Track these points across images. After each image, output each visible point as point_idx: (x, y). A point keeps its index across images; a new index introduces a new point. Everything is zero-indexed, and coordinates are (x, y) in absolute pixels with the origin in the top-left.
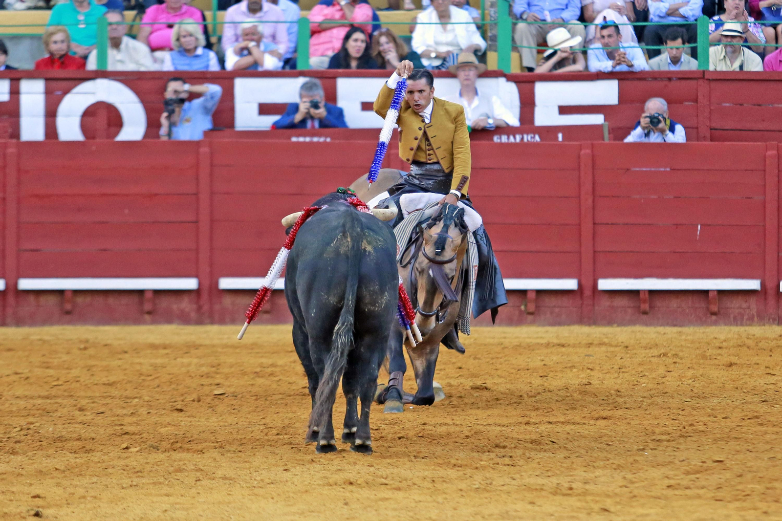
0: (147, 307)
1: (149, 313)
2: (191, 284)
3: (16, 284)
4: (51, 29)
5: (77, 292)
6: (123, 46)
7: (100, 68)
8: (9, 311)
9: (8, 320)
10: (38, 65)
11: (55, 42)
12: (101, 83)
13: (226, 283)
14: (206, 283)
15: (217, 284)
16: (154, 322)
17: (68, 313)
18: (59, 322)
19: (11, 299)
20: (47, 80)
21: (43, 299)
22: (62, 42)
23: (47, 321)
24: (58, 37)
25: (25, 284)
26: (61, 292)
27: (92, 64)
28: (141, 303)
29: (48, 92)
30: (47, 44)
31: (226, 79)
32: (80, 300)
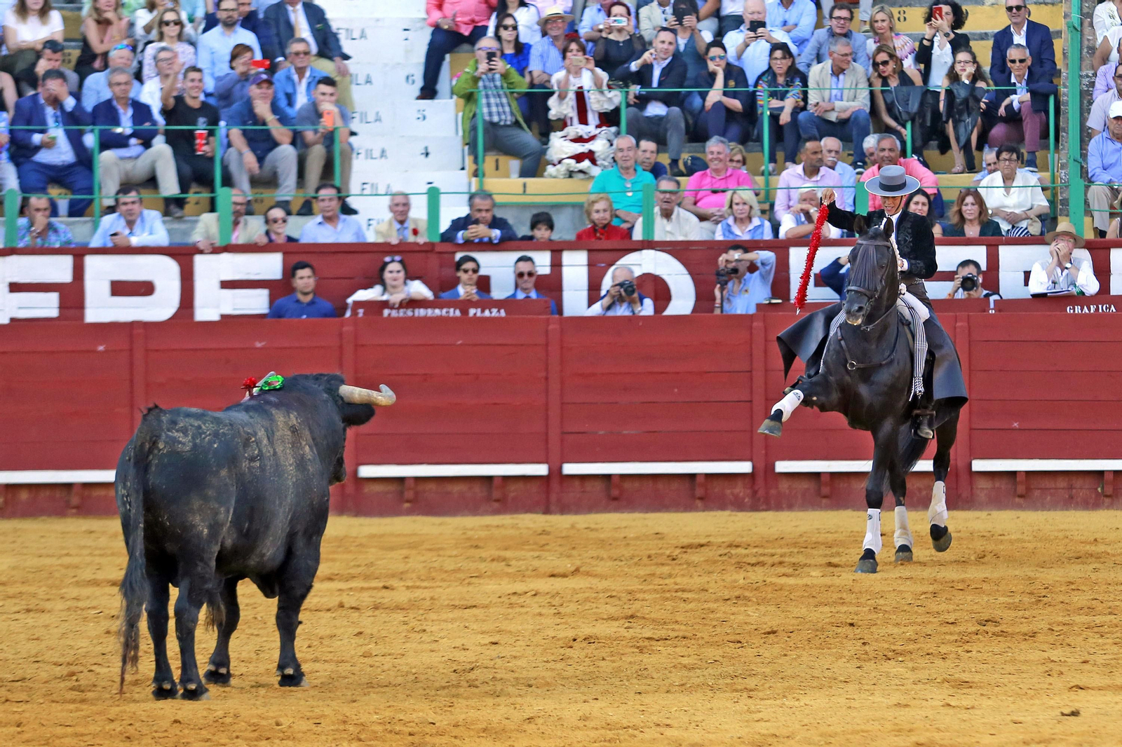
0: (699, 492)
1: (701, 499)
2: (745, 467)
3: (561, 468)
4: (593, 197)
5: (624, 477)
6: (674, 216)
7: (646, 239)
8: (553, 497)
9: (553, 508)
10: (579, 237)
11: (598, 211)
12: (648, 254)
13: (782, 466)
14: (761, 465)
15: (773, 467)
16: (707, 508)
17: (615, 499)
18: (606, 509)
19: (555, 485)
20: (590, 251)
21: (589, 485)
22: (605, 211)
23: (592, 508)
24: (600, 206)
25: (570, 469)
26: (608, 477)
27: (638, 235)
28: (693, 489)
29: (591, 265)
30: (589, 214)
31: (781, 247)
32: (627, 485)
